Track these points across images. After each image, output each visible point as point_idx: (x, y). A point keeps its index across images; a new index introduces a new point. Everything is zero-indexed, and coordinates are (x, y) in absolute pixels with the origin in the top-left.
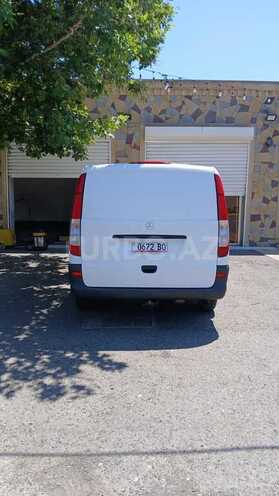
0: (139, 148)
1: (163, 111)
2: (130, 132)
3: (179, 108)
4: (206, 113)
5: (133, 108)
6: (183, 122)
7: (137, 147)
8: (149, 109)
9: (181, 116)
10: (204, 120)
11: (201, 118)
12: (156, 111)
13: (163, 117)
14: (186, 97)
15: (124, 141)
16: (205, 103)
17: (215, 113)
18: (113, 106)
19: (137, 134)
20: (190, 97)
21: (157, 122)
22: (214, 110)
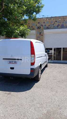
0: (42, 36)
1: (49, 26)
2: (40, 32)
3: (53, 24)
4: (61, 25)
5: (41, 25)
6: (54, 28)
7: (42, 35)
8: (45, 25)
9: (54, 26)
10: (60, 27)
11: (59, 27)
12: (47, 25)
13: (49, 27)
14: (55, 21)
15: (39, 34)
16: (60, 23)
17: (63, 25)
18: (36, 25)
19: (42, 32)
20: (56, 21)
21: (48, 28)
22: (63, 24)
